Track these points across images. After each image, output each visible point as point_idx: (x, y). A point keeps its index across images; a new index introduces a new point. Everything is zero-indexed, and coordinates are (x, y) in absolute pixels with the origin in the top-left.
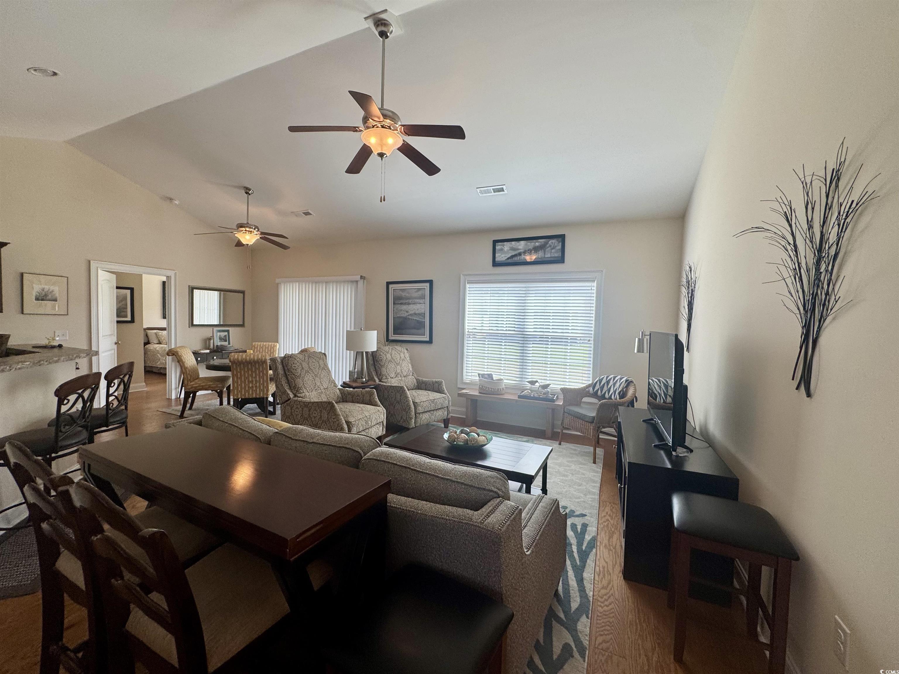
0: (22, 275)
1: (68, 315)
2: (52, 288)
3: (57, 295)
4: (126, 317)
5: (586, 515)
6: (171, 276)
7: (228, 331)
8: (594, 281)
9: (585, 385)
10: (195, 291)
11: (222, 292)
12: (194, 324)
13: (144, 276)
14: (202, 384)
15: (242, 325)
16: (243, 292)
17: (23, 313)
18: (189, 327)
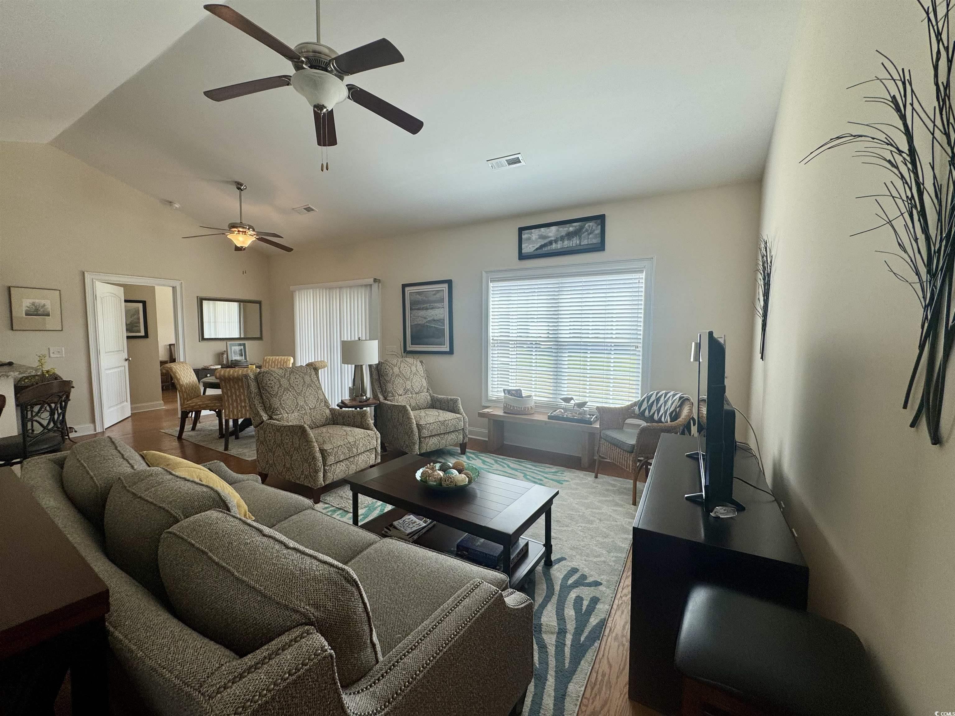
0: (9, 288)
1: (62, 330)
2: (43, 302)
3: (50, 310)
4: (140, 332)
5: (601, 584)
6: (176, 287)
7: (244, 345)
8: (642, 272)
9: (630, 403)
10: (205, 303)
11: (242, 303)
12: (205, 337)
13: (156, 287)
14: (199, 403)
15: (260, 338)
16: (259, 303)
17: (12, 330)
18: (200, 341)
